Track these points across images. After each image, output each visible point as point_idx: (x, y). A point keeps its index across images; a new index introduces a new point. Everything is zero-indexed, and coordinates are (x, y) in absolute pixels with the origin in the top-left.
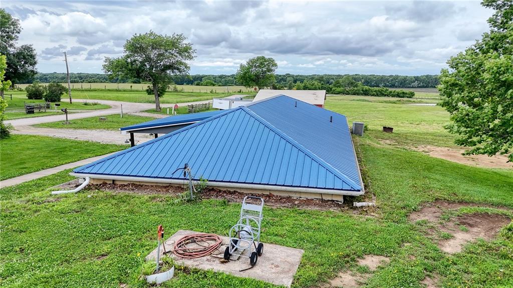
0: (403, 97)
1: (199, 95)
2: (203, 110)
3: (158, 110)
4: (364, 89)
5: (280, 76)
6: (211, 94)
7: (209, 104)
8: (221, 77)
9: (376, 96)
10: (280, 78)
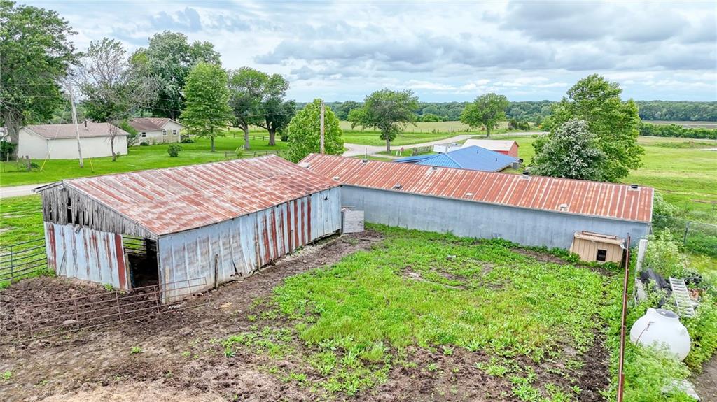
0: (704, 138)
1: (420, 135)
2: (425, 153)
3: (389, 152)
4: (644, 126)
5: (534, 104)
6: (434, 135)
7: (431, 147)
8: (448, 106)
9: (660, 136)
10: (532, 107)
